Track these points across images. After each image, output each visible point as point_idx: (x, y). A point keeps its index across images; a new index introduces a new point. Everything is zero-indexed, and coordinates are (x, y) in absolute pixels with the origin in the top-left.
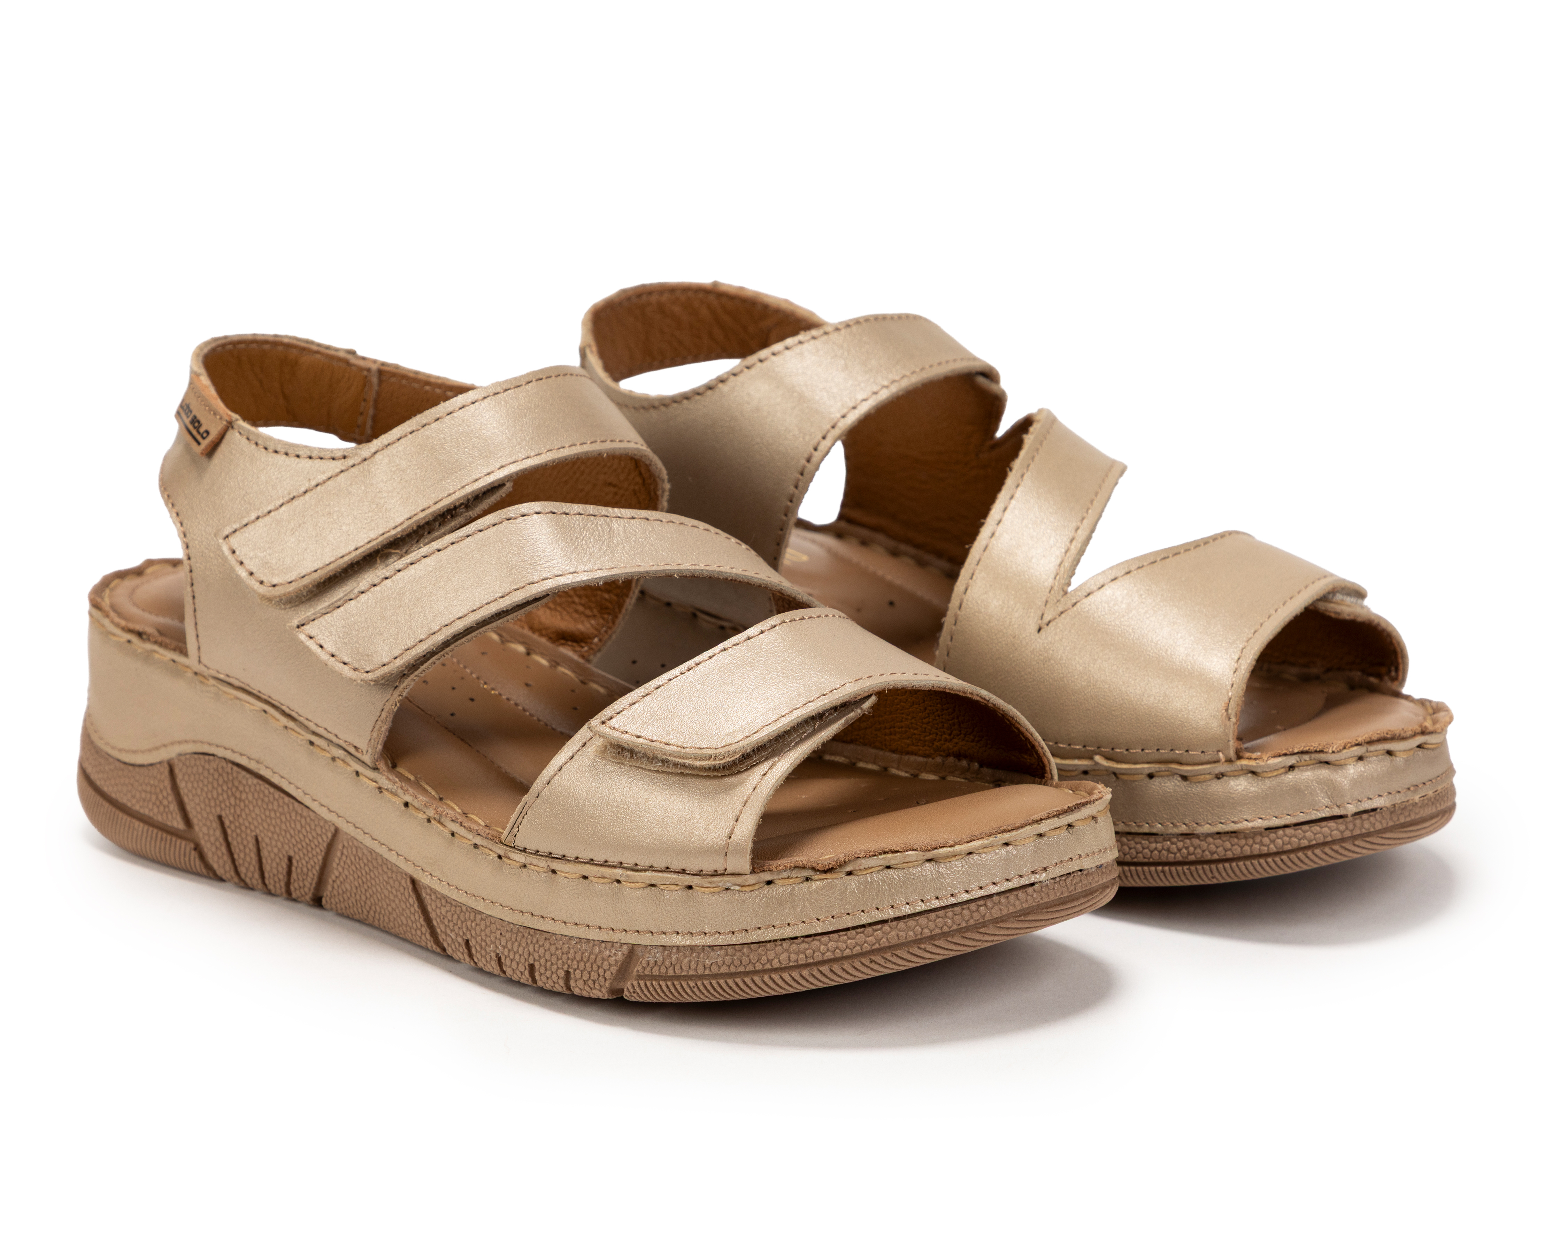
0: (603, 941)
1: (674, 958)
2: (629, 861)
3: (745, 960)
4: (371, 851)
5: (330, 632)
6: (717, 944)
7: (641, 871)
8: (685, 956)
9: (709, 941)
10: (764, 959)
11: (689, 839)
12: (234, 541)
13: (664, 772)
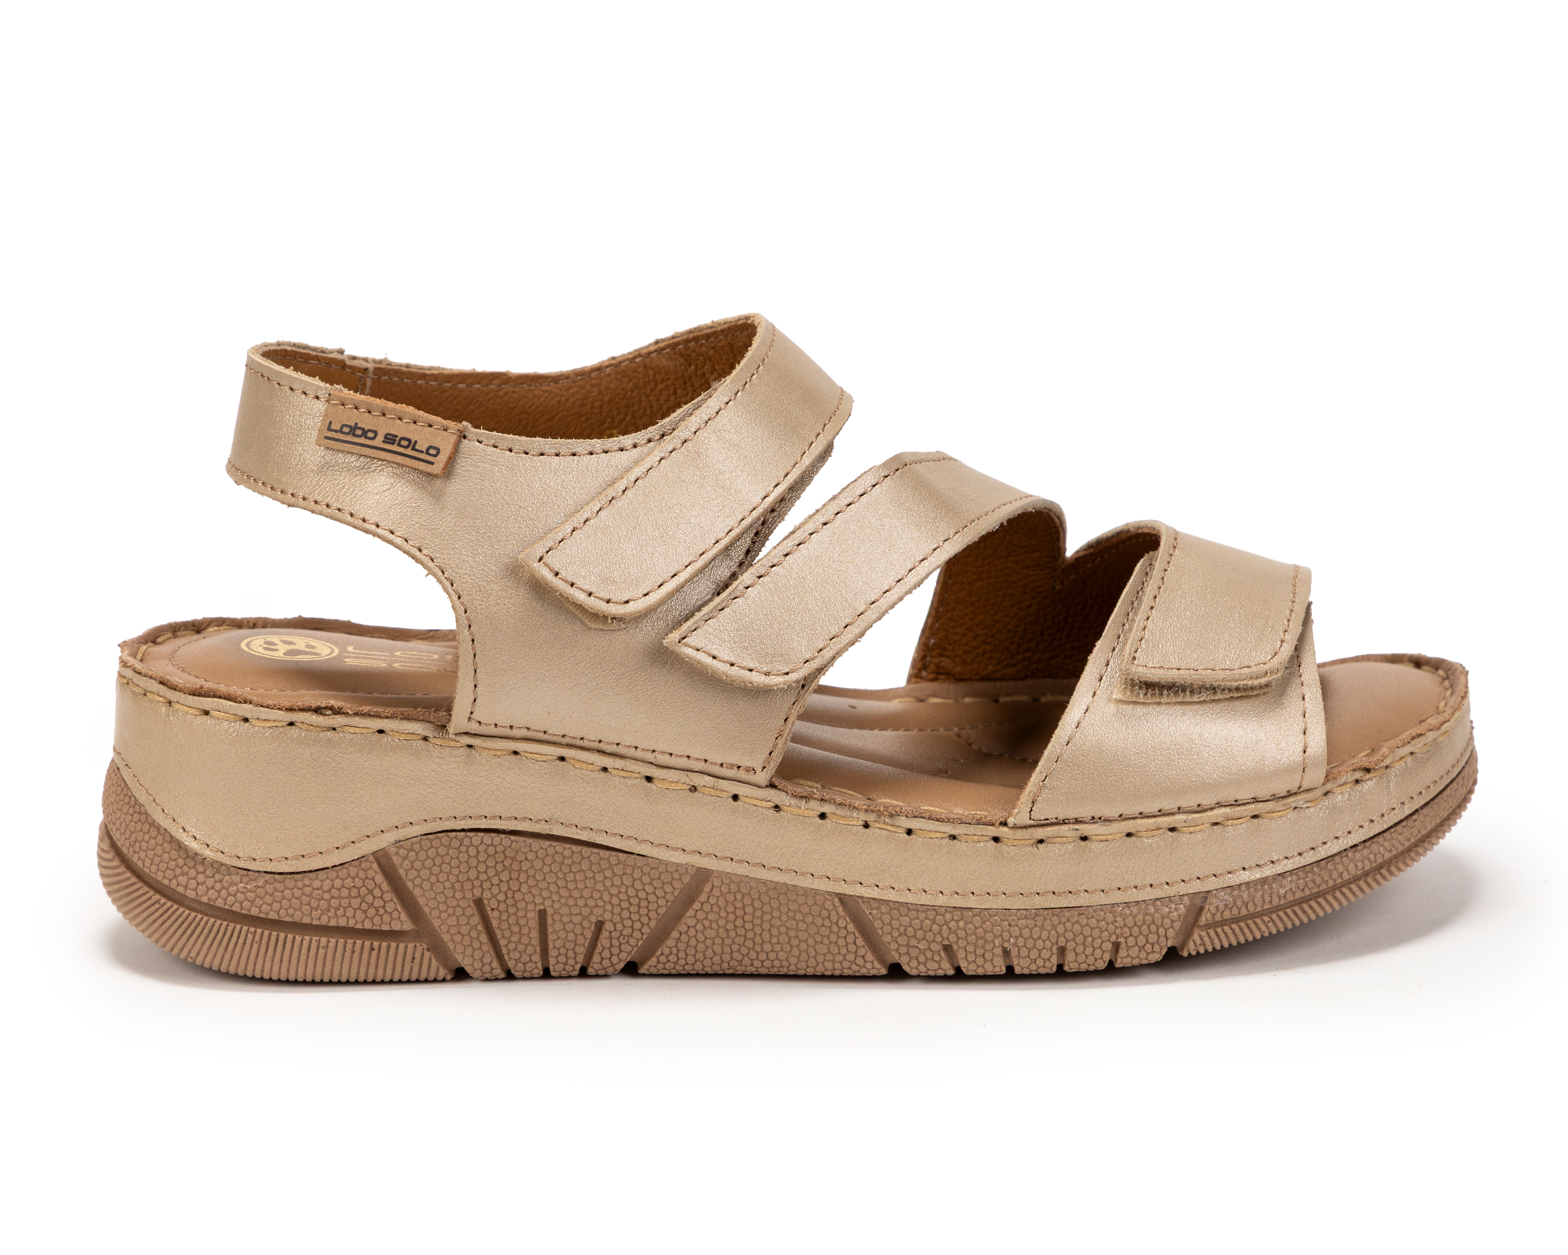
0: (1156, 899)
1: (1245, 896)
2: (1190, 802)
3: (1318, 881)
4: (764, 882)
5: (722, 639)
6: (1287, 870)
7: (1206, 810)
8: (1256, 890)
9: (1279, 869)
10: (1335, 875)
11: (1262, 763)
12: (553, 560)
13: (1213, 701)
